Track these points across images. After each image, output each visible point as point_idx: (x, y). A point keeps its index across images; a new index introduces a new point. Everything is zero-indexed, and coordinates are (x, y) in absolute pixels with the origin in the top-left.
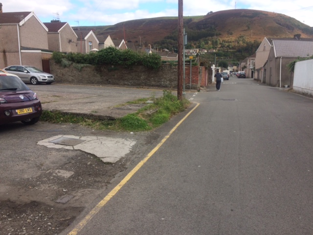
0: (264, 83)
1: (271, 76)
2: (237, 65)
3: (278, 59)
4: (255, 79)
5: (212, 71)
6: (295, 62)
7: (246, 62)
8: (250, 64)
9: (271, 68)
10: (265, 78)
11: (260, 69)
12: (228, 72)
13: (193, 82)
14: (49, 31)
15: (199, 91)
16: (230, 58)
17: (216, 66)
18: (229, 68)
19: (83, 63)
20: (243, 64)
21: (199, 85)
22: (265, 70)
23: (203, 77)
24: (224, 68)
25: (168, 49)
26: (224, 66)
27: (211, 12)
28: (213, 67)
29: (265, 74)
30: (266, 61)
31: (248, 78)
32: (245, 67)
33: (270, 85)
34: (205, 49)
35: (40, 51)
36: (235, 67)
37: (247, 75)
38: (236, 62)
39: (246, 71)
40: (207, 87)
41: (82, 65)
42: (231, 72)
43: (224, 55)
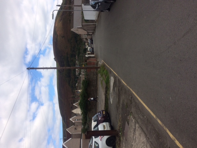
0: (94, 30)
1: (91, 28)
2: (85, 43)
3: (83, 25)
4: (93, 34)
5: (89, 56)
6: (85, 20)
7: (83, 38)
8: (85, 37)
9: (87, 28)
10: (92, 30)
11: (87, 32)
12: (89, 48)
13: (94, 65)
14: (71, 138)
15: (98, 62)
16: (81, 47)
17: (86, 55)
18: (87, 47)
19: (87, 118)
20: (84, 40)
21: (96, 62)
22: (88, 30)
23: (92, 60)
24: (87, 50)
25: (76, 84)
26: (86, 50)
27: (54, 59)
28: (87, 56)
29: (90, 30)
30: (84, 30)
31: (92, 37)
32: (86, 39)
33: (95, 28)
34: (75, 62)
35: (82, 140)
36: (86, 44)
37: (91, 38)
38: (83, 44)
39: (88, 38)
40: (97, 58)
41: (88, 118)
42: (89, 46)
43: (79, 50)
